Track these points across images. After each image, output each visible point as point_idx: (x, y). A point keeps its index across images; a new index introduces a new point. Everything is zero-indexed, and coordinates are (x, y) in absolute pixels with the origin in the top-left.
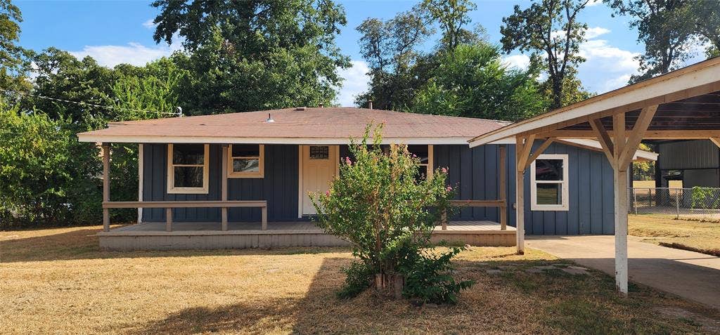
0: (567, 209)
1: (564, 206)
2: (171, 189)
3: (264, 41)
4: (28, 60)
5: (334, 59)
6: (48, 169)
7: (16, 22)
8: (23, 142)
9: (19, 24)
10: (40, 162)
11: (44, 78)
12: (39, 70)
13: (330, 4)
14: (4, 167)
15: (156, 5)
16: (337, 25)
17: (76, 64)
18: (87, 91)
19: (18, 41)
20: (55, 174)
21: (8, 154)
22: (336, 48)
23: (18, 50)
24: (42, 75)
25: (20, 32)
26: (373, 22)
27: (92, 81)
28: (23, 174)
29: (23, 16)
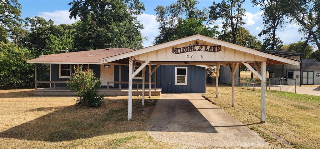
0: (187, 85)
1: (186, 84)
2: (60, 77)
3: (107, 20)
4: (27, 21)
5: (137, 25)
6: (28, 68)
7: (20, 9)
8: (19, 58)
9: (21, 10)
10: (25, 65)
11: (34, 28)
12: (31, 25)
13: (138, 3)
14: (13, 67)
15: (70, 4)
16: (141, 10)
17: (46, 23)
18: (48, 35)
19: (21, 16)
20: (30, 70)
21: (14, 63)
22: (138, 21)
23: (21, 20)
24: (33, 27)
25: (21, 13)
26: (161, 7)
27: (50, 31)
28: (19, 70)
29: (22, 8)
